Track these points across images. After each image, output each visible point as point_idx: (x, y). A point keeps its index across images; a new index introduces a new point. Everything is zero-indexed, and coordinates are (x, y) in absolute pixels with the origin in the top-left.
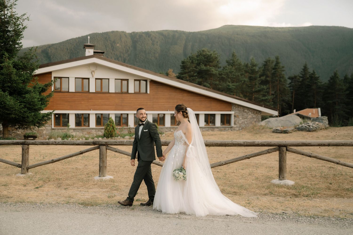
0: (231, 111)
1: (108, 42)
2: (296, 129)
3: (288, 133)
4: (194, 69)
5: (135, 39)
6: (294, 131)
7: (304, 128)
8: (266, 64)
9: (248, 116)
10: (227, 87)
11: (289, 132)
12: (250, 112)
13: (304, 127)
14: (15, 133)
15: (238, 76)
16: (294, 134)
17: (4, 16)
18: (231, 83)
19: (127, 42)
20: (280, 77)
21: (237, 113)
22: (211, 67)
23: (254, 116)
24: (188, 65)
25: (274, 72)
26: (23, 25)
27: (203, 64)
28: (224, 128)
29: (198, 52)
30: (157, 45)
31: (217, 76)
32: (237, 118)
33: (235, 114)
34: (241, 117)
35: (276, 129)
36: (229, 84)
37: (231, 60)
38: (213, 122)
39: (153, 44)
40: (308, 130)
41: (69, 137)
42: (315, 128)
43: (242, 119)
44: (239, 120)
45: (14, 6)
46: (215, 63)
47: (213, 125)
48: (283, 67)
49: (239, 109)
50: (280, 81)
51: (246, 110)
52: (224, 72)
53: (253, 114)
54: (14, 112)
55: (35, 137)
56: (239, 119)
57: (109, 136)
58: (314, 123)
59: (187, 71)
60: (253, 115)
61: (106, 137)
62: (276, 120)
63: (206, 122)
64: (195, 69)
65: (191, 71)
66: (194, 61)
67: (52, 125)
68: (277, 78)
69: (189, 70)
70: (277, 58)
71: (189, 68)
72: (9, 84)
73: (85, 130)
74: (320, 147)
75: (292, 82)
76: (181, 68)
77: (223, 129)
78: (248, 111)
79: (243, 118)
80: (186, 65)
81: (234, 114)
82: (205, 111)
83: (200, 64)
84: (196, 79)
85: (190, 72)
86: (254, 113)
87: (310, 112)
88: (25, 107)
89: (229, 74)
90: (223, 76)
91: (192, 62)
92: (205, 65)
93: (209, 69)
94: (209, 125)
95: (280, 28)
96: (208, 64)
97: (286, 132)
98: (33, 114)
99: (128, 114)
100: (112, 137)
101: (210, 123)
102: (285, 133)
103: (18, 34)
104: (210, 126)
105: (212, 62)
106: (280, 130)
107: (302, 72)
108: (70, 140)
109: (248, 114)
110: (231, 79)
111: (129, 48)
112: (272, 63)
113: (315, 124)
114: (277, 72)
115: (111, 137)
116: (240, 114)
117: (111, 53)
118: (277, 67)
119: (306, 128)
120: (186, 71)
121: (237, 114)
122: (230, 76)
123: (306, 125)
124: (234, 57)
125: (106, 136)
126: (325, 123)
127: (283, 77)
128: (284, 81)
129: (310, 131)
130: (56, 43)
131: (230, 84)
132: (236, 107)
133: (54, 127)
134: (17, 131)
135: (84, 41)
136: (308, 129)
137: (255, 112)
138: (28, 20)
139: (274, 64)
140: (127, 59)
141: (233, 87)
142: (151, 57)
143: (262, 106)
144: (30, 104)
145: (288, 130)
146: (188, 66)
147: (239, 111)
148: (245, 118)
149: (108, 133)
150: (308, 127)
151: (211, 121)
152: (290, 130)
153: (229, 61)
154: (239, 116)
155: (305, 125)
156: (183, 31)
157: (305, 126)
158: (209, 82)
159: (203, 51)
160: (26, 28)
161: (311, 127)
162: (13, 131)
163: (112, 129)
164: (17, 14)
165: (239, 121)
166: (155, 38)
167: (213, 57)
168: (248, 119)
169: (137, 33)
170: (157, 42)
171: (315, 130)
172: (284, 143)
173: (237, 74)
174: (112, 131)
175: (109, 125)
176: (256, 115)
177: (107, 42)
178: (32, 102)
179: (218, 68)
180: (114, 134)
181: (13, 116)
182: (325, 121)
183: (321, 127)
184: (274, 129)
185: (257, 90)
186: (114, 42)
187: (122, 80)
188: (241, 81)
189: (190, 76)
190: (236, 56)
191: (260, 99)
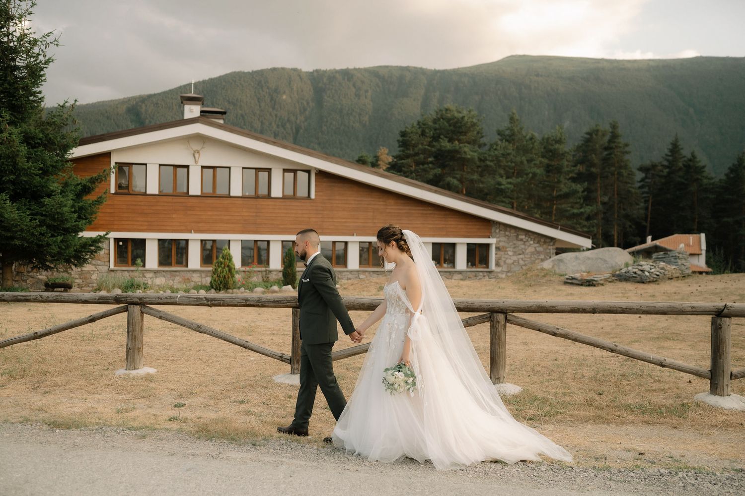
0: (489, 237)
1: (263, 91)
2: (613, 278)
3: (595, 286)
4: (425, 148)
5: (320, 85)
6: (610, 282)
7: (631, 276)
8: (591, 137)
9: (525, 250)
10: (497, 186)
11: (597, 283)
12: (531, 240)
13: (632, 273)
14: (33, 278)
15: (522, 162)
16: (609, 287)
17: (8, 38)
18: (504, 178)
19: (302, 91)
20: (621, 167)
21: (503, 241)
22: (461, 145)
23: (540, 249)
24: (412, 140)
25: (607, 155)
26: (45, 56)
27: (446, 137)
28: (474, 274)
29: (437, 113)
30: (366, 98)
31: (475, 164)
32: (503, 253)
33: (499, 244)
34: (511, 249)
35: (571, 278)
36: (500, 180)
37: (507, 130)
38: (452, 261)
39: (358, 96)
40: (641, 280)
41: (138, 287)
42: (655, 276)
43: (513, 255)
44: (506, 256)
45: (28, 17)
46: (471, 135)
47: (451, 267)
48: (627, 145)
49: (507, 233)
50: (620, 174)
51: (522, 235)
52: (489, 155)
53: (537, 245)
54: (20, 235)
55: (67, 287)
56: (508, 254)
57: (221, 286)
58: (653, 266)
59: (411, 152)
60: (538, 247)
61: (215, 290)
62: (577, 258)
63: (436, 261)
64: (429, 148)
65: (420, 152)
66: (427, 131)
67: (109, 261)
68: (613, 169)
69: (416, 150)
70: (614, 126)
71: (415, 146)
72: (12, 177)
73: (177, 273)
74: (640, 317)
75: (646, 177)
76: (400, 146)
77: (471, 276)
78: (527, 238)
79: (515, 253)
80: (410, 139)
81: (496, 244)
82: (434, 236)
83: (439, 137)
84: (430, 169)
85: (417, 154)
86: (538, 242)
87: (682, 243)
88: (42, 223)
89: (501, 158)
90: (488, 163)
91: (423, 134)
92: (451, 140)
93: (457, 148)
94: (441, 266)
95: (629, 61)
96: (456, 137)
97: (591, 283)
98: (60, 238)
99: (268, 242)
100: (228, 288)
101: (445, 263)
102: (589, 285)
103: (35, 73)
104: (445, 268)
105: (465, 133)
106: (579, 279)
107: (667, 155)
108: (140, 293)
109: (527, 244)
110: (504, 169)
111: (308, 103)
112: (604, 135)
113: (655, 267)
114: (613, 156)
115: (226, 290)
116: (508, 243)
117: (271, 114)
118: (613, 145)
119: (634, 275)
120: (409, 152)
121: (501, 244)
122: (504, 163)
123: (637, 268)
124: (515, 122)
125: (215, 287)
126: (683, 266)
127: (626, 165)
128: (629, 174)
129: (643, 283)
130: (156, 92)
131: (504, 181)
132: (501, 229)
133: (115, 265)
134: (38, 274)
135: (215, 89)
136: (638, 278)
137: (542, 240)
138: (57, 45)
139: (607, 138)
140: (303, 128)
141: (509, 186)
142: (354, 123)
143: (556, 228)
144: (54, 219)
145: (596, 279)
146: (413, 142)
147: (507, 237)
148: (521, 252)
149: (219, 281)
150: (640, 273)
151: (447, 258)
152: (601, 280)
153: (503, 131)
154: (506, 248)
155: (633, 268)
156: (421, 69)
157: (634, 270)
158: (457, 176)
159: (447, 110)
160: (52, 61)
161: (647, 274)
162: (30, 274)
163: (228, 272)
164: (34, 33)
165: (507, 258)
166: (363, 82)
167: (467, 122)
168: (527, 254)
169: (325, 72)
170: (367, 91)
171: (655, 279)
172: (501, 305)
173: (518, 159)
174: (226, 277)
175: (221, 263)
176: (545, 246)
177: (261, 91)
178: (58, 213)
179: (480, 146)
180: (232, 283)
181: (18, 242)
182: (683, 261)
183: (670, 273)
184: (567, 277)
185: (562, 193)
186: (276, 90)
187: (258, 170)
188: (527, 174)
189: (418, 163)
190: (517, 120)
191: (567, 214)
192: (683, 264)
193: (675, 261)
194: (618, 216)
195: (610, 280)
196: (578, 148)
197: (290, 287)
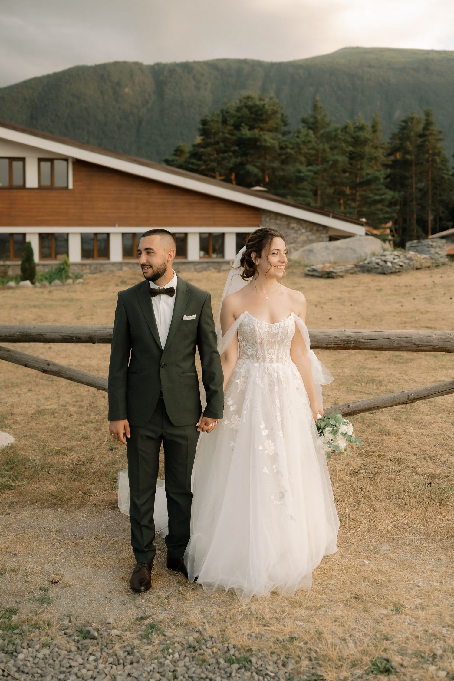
1: (106, 84)
2: (356, 269)
3: (334, 278)
4: (226, 137)
5: (161, 78)
6: (352, 273)
7: (373, 267)
8: (406, 125)
9: (297, 238)
10: (297, 174)
11: (337, 274)
12: (303, 229)
13: (374, 264)
15: (324, 150)
16: (350, 279)
18: (305, 165)
19: (144, 84)
20: (434, 154)
22: (261, 133)
23: (312, 237)
24: (213, 128)
25: (421, 142)
27: (247, 125)
29: (241, 101)
30: (206, 90)
31: (276, 151)
35: (312, 269)
36: (299, 167)
37: (311, 117)
38: (221, 251)
39: (198, 88)
40: (382, 271)
42: (398, 267)
46: (272, 123)
47: (221, 258)
48: (440, 132)
49: (278, 222)
50: (434, 161)
51: (294, 224)
52: (290, 143)
53: (309, 233)
59: (212, 140)
60: (310, 235)
62: (327, 248)
63: (203, 251)
64: (230, 136)
65: (221, 140)
66: (228, 119)
68: (427, 155)
69: (217, 139)
70: (428, 114)
71: (215, 134)
78: (299, 226)
80: (211, 127)
82: (201, 226)
83: (240, 125)
84: (231, 157)
85: (217, 143)
86: (311, 230)
89: (302, 146)
90: (289, 150)
91: (224, 122)
92: (251, 128)
93: (257, 136)
94: (210, 257)
96: (256, 125)
97: (330, 275)
99: (25, 235)
101: (214, 252)
102: (328, 277)
104: (213, 258)
105: (266, 121)
106: (320, 270)
109: (299, 232)
110: (305, 157)
111: (150, 96)
112: (419, 122)
113: (399, 257)
114: (427, 143)
117: (114, 107)
118: (427, 132)
119: (377, 266)
120: (209, 140)
122: (305, 150)
123: (381, 259)
124: (318, 110)
126: (437, 255)
127: (440, 152)
128: (442, 161)
129: (385, 274)
131: (303, 168)
132: (271, 217)
135: (59, 83)
136: (380, 270)
137: (315, 228)
139: (422, 125)
140: (145, 120)
141: (309, 173)
145: (336, 271)
146: (213, 130)
148: (292, 241)
150: (382, 263)
151: (216, 248)
152: (341, 272)
153: (307, 118)
155: (377, 259)
156: (258, 61)
157: (378, 261)
158: (258, 164)
159: (249, 97)
161: (390, 264)
166: (202, 75)
167: (268, 110)
168: (299, 243)
169: (165, 65)
170: (206, 84)
171: (397, 270)
173: (321, 146)
176: (318, 235)
177: (104, 85)
179: (284, 134)
182: (438, 250)
183: (418, 263)
184: (308, 268)
185: (364, 180)
186: (119, 84)
187: (11, 159)
188: (328, 162)
189: (219, 152)
190: (321, 108)
191: (369, 200)
192: (437, 253)
193: (428, 249)
194: (432, 202)
195: (351, 271)
196: (394, 137)
197: (28, 283)
